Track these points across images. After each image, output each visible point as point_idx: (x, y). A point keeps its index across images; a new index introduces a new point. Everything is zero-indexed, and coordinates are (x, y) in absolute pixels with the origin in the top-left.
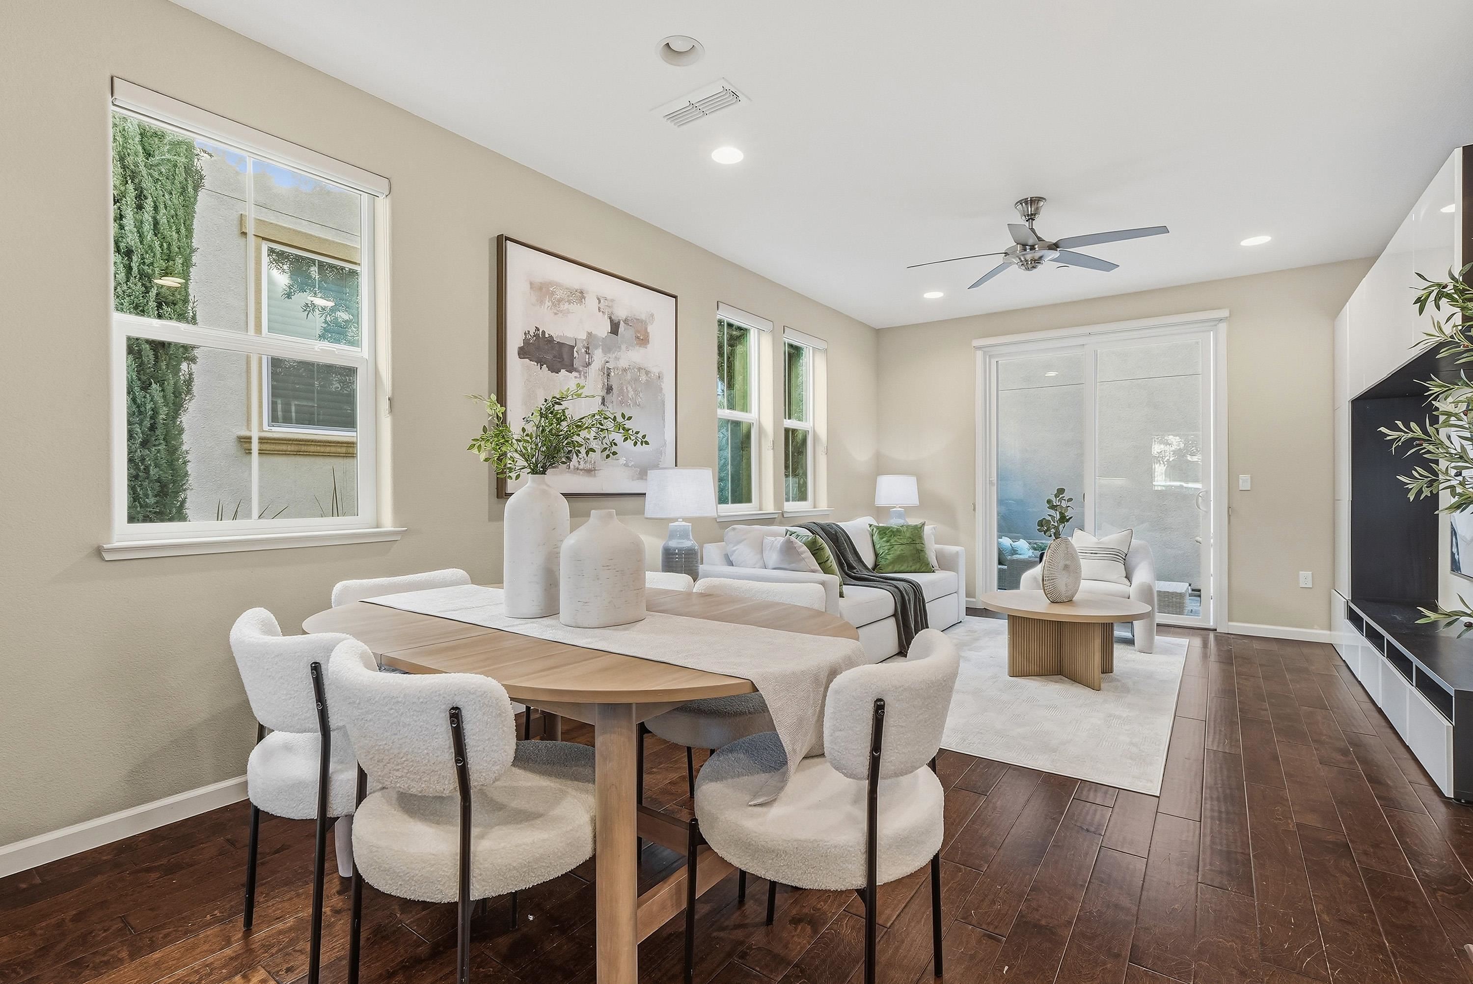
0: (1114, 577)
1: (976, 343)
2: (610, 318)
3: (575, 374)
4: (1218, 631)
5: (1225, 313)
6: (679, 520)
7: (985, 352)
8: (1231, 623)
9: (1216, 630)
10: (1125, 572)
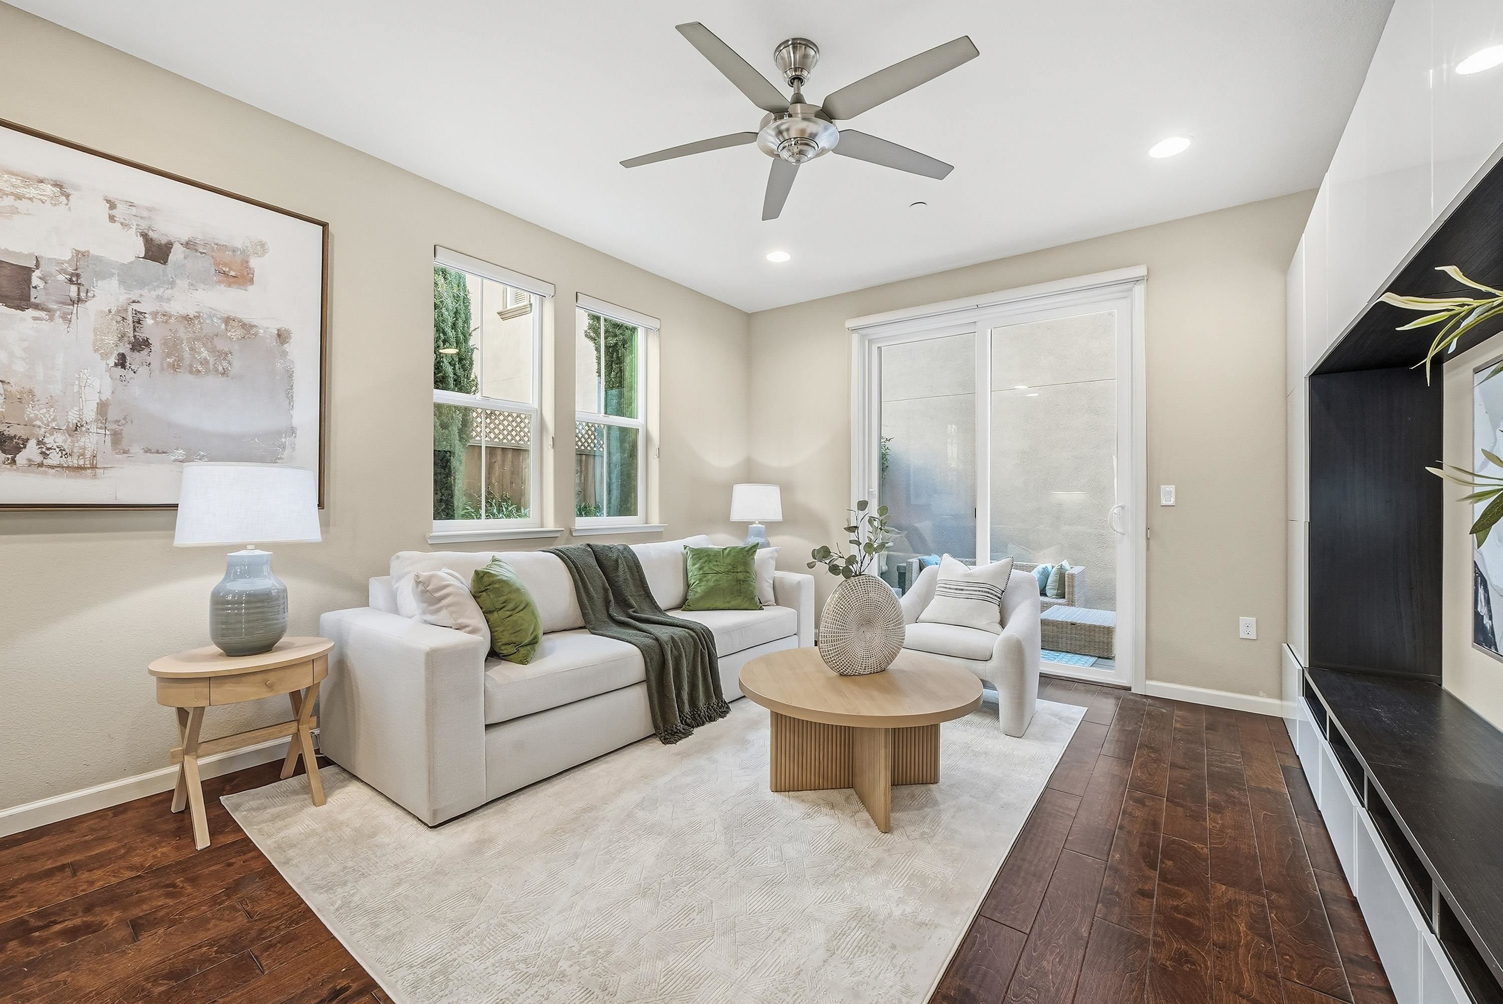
0: (982, 623)
1: (851, 323)
2: (145, 236)
3: (31, 312)
4: (1133, 691)
5: (1141, 271)
6: (249, 547)
7: (863, 337)
8: (1149, 682)
9: (1129, 689)
10: (999, 615)
